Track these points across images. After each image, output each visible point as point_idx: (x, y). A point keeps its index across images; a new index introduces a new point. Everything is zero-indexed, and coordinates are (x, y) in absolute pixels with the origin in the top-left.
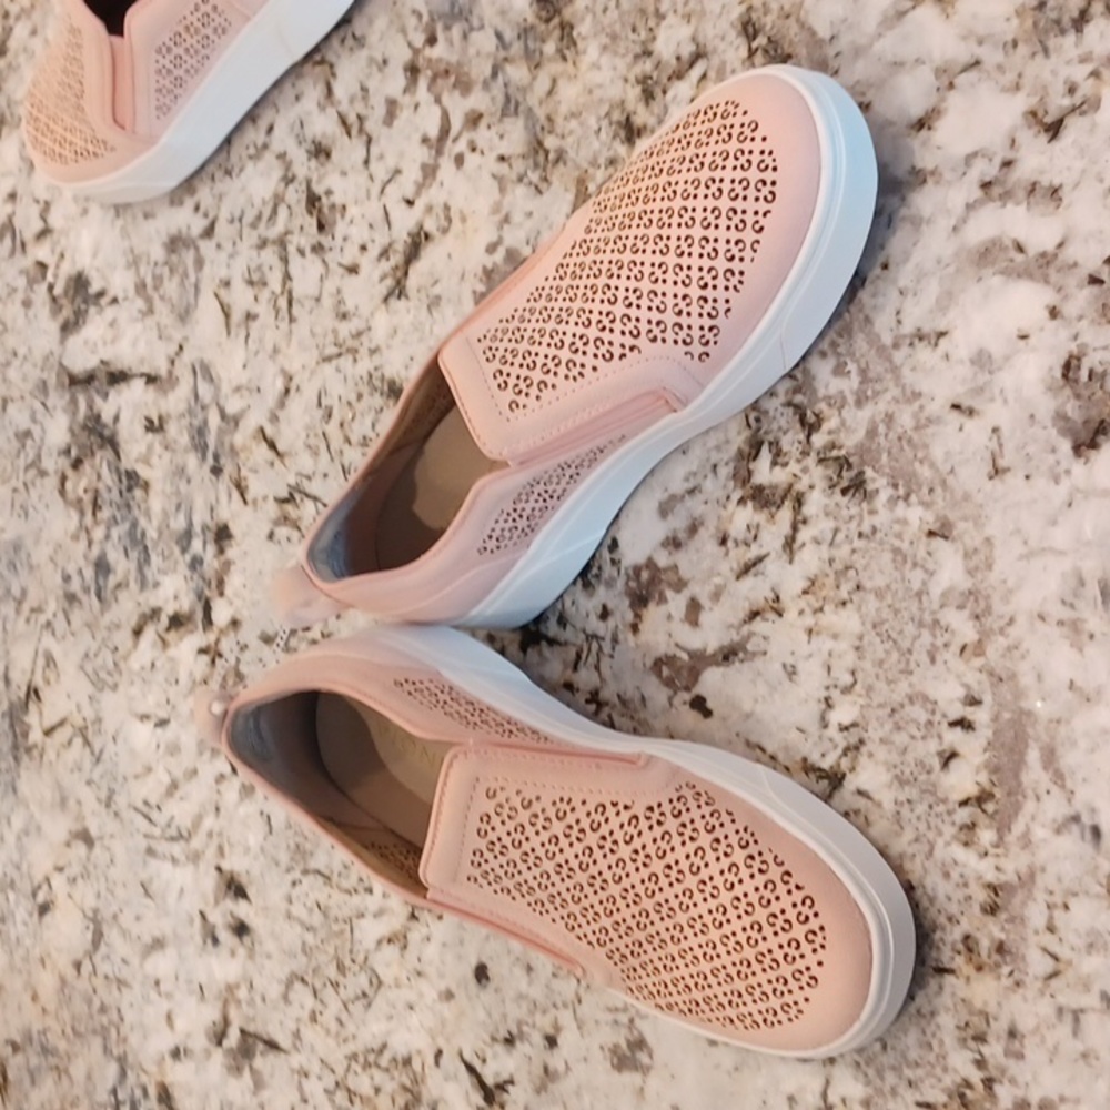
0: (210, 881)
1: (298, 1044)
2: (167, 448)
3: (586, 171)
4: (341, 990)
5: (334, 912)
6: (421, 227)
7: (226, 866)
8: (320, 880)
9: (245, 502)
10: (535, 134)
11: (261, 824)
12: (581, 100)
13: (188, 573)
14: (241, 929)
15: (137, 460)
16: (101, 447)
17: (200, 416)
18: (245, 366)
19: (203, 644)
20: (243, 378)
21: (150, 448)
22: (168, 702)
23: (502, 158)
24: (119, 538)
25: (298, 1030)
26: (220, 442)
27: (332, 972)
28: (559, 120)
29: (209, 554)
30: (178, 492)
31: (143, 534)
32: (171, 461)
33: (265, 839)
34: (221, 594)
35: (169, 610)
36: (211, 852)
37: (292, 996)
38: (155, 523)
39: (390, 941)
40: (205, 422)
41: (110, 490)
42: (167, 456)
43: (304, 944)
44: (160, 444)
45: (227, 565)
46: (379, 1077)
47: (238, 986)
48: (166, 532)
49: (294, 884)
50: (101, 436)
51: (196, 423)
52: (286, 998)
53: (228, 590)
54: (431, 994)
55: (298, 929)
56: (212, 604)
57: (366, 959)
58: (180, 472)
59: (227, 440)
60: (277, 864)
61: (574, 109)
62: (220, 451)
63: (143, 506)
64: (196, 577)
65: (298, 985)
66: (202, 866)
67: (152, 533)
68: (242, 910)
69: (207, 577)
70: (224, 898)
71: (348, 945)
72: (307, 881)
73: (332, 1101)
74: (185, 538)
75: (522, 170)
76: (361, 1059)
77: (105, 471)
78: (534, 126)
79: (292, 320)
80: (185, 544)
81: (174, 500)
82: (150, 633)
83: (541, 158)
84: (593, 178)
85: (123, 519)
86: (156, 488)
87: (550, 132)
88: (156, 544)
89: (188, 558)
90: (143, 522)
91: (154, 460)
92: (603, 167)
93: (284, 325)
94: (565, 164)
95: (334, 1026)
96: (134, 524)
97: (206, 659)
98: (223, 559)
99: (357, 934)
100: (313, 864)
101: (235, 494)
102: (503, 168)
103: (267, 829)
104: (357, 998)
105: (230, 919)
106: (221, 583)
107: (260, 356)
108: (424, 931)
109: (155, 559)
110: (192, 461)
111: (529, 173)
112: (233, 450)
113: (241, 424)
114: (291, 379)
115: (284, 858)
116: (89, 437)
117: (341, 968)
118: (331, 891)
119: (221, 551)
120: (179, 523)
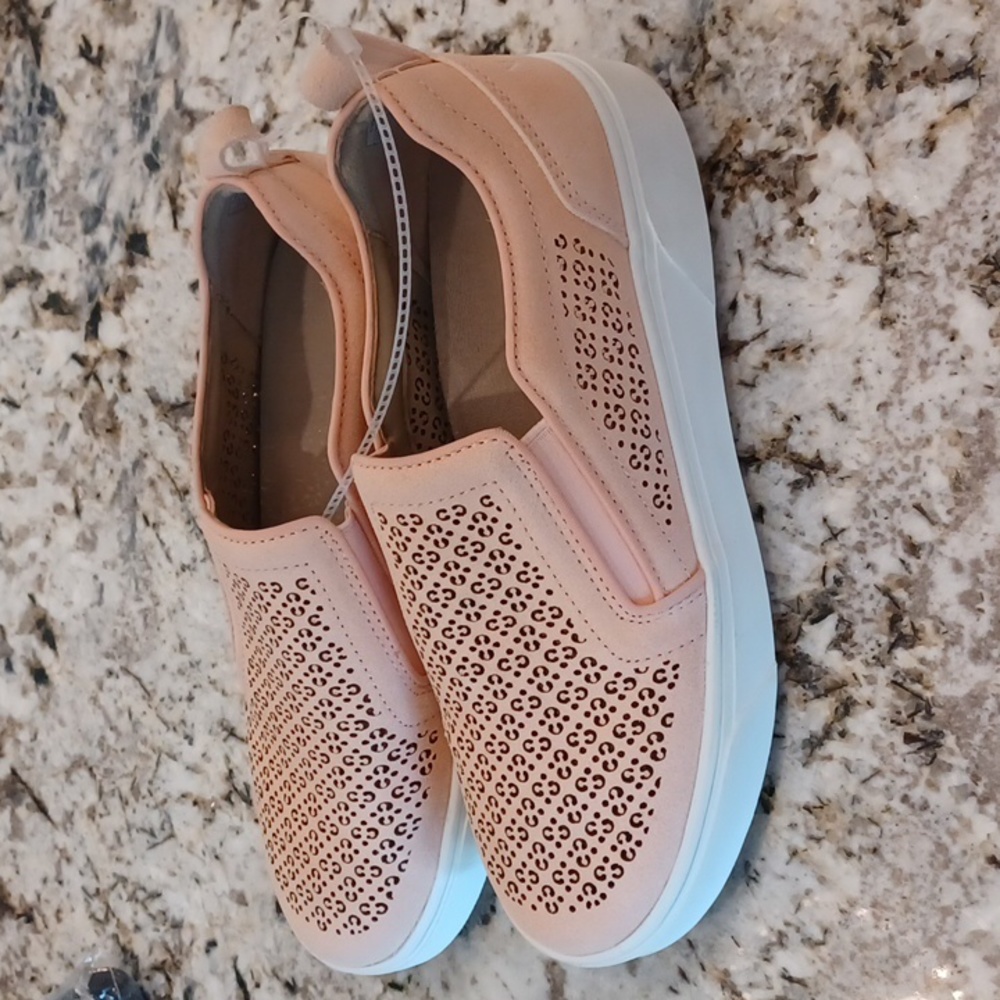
0: (20, 605)
1: (68, 825)
2: (99, 92)
3: (749, 120)
4: (129, 811)
5: (144, 732)
6: (504, 40)
7: (41, 600)
8: (140, 691)
9: (176, 225)
10: (700, 22)
11: (92, 588)
12: (782, 19)
13: (86, 261)
14: (40, 675)
15: (59, 82)
16: (21, 35)
17: (150, 82)
18: (223, 59)
19: (82, 352)
20: (217, 73)
21: (79, 76)
22: (23, 386)
23: (643, 22)
24: (14, 162)
25: (72, 814)
26: (165, 132)
27: (125, 786)
28: (740, 26)
29: (117, 254)
30: (99, 157)
31: (45, 175)
32: (100, 113)
33: (92, 606)
34: (117, 311)
35: (53, 284)
36: (29, 575)
37: (74, 777)
38: (62, 172)
39: (195, 803)
40: (155, 94)
41: (17, 95)
42: (96, 103)
43: (103, 738)
44: (92, 81)
45: (134, 283)
46: (142, 918)
47: (21, 726)
48: (71, 191)
49: (110, 673)
50: (23, 19)
51: (144, 86)
52: (68, 773)
53: (126, 312)
54: (222, 885)
55: (101, 721)
56: (103, 314)
57: (165, 801)
58: (110, 134)
59: (175, 134)
60: (98, 641)
61: (766, 24)
62: (161, 142)
63: (53, 143)
64: (93, 269)
65: (84, 773)
66: (15, 584)
67: (54, 183)
68: (46, 656)
69: (107, 278)
70: (31, 632)
71: (149, 775)
72: (125, 682)
73: (89, 905)
74: (94, 216)
75: (664, 58)
76: (130, 888)
77: (17, 66)
78: (703, 9)
79: (299, 43)
80: (90, 223)
81: (91, 162)
82: (21, 295)
83: (696, 58)
84: (754, 137)
85: (25, 142)
86: (73, 131)
87: (722, 34)
88: (56, 199)
89: (90, 240)
90: (46, 161)
91: (80, 96)
92: (773, 130)
93: (288, 42)
94: (725, 89)
95: (111, 839)
96: (36, 157)
97: (77, 370)
98: (130, 272)
99: (162, 770)
100: (135, 668)
101: (166, 209)
102: (640, 38)
103: (96, 598)
104: (144, 830)
105: (30, 656)
106: (119, 298)
107: (244, 60)
108: (236, 821)
109: (50, 218)
110: (125, 131)
111: (672, 68)
112: (178, 149)
113: (199, 127)
114: (275, 116)
115: (107, 641)
116: (9, 11)
117: (135, 789)
118: (148, 710)
119: (130, 262)
120: (90, 193)
